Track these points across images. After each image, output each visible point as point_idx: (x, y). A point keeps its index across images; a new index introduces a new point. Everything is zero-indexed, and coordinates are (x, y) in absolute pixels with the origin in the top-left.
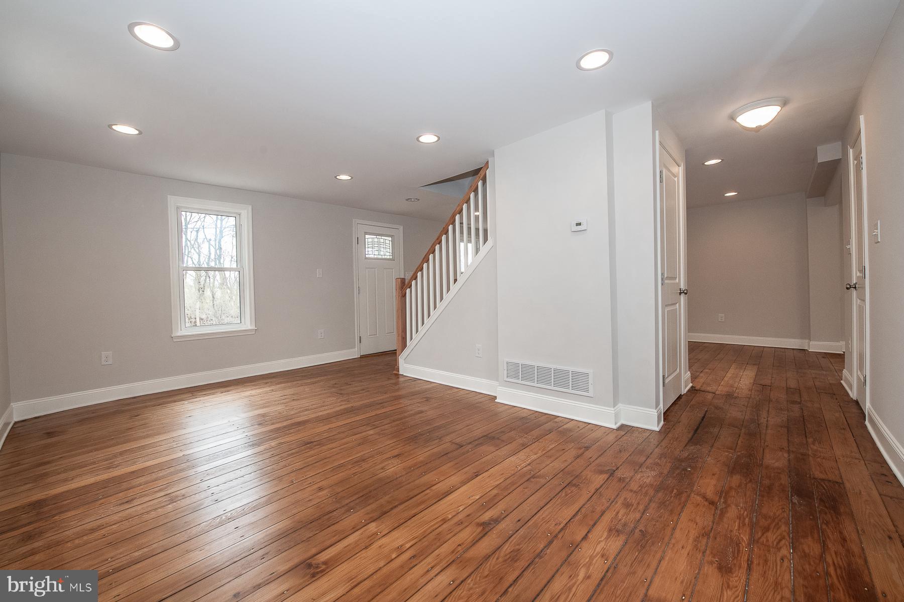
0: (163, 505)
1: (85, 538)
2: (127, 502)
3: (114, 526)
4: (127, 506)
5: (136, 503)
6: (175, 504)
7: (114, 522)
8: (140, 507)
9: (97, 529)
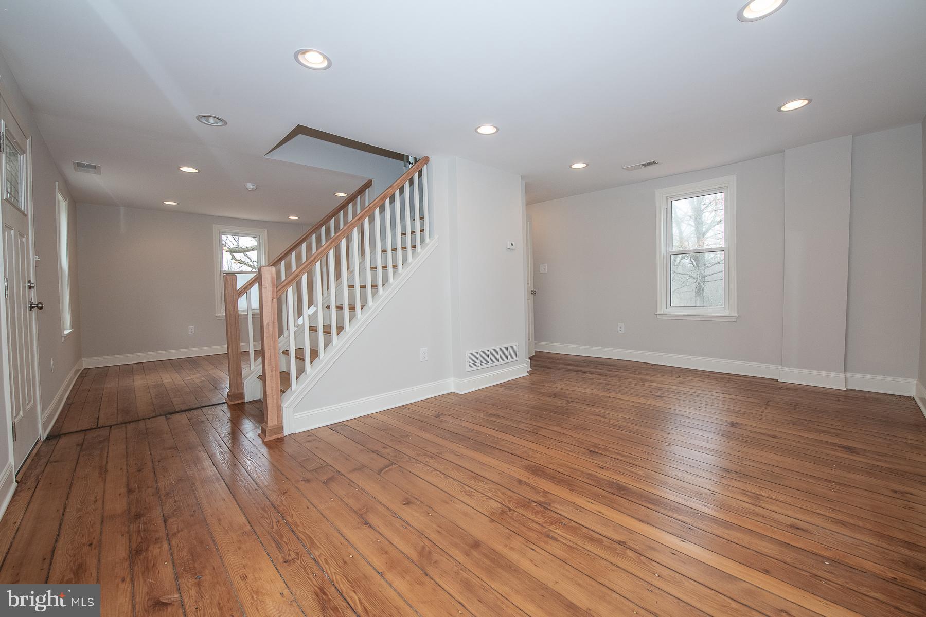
0: (767, 499)
1: (852, 521)
2: (798, 529)
3: (822, 513)
4: (801, 524)
5: (790, 521)
6: (757, 492)
7: (821, 516)
8: (789, 513)
9: (839, 522)
